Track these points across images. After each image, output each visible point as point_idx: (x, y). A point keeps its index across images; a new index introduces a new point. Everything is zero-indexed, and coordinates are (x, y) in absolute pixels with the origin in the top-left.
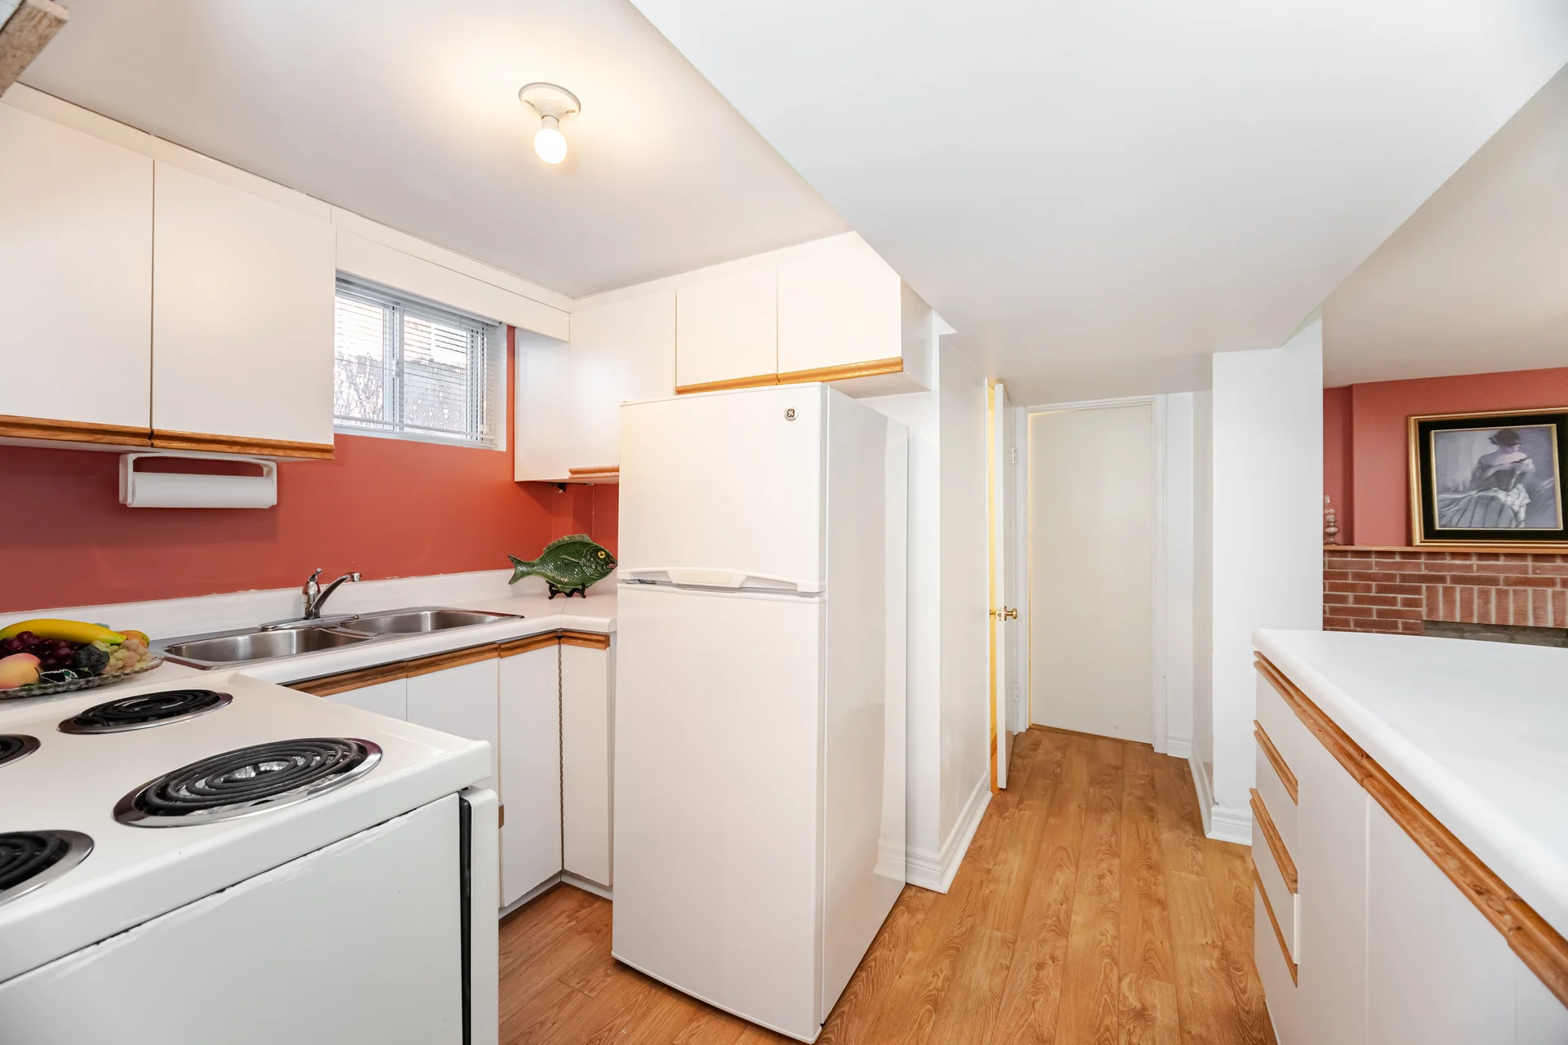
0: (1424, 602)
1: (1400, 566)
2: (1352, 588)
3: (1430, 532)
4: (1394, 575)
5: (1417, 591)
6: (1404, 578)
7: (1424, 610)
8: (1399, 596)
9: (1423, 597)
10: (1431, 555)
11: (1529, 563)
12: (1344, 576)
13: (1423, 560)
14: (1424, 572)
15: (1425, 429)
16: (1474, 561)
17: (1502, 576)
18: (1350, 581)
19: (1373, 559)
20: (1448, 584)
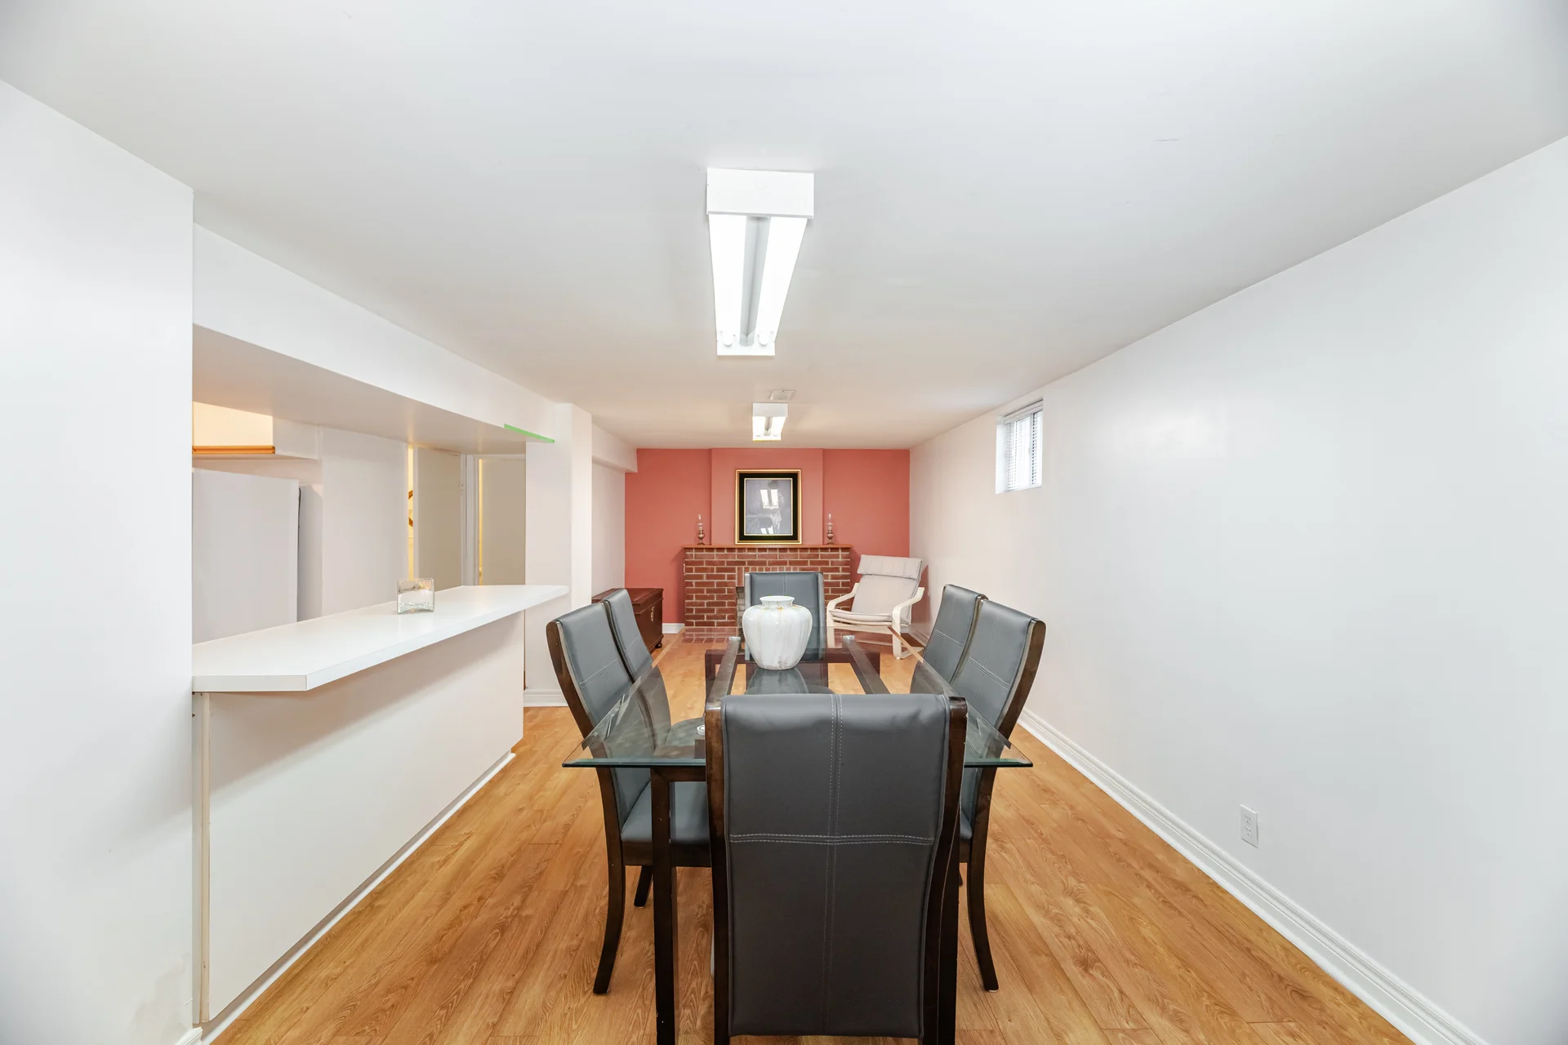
0: (736, 577)
1: (726, 556)
2: (704, 570)
3: (742, 537)
4: (724, 562)
5: (733, 570)
6: (729, 563)
7: (736, 581)
8: (726, 574)
9: (736, 573)
10: (741, 549)
11: (778, 553)
12: (701, 563)
13: (736, 553)
14: (737, 559)
15: (742, 476)
16: (757, 553)
17: (767, 560)
18: (705, 566)
19: (715, 553)
20: (747, 566)
